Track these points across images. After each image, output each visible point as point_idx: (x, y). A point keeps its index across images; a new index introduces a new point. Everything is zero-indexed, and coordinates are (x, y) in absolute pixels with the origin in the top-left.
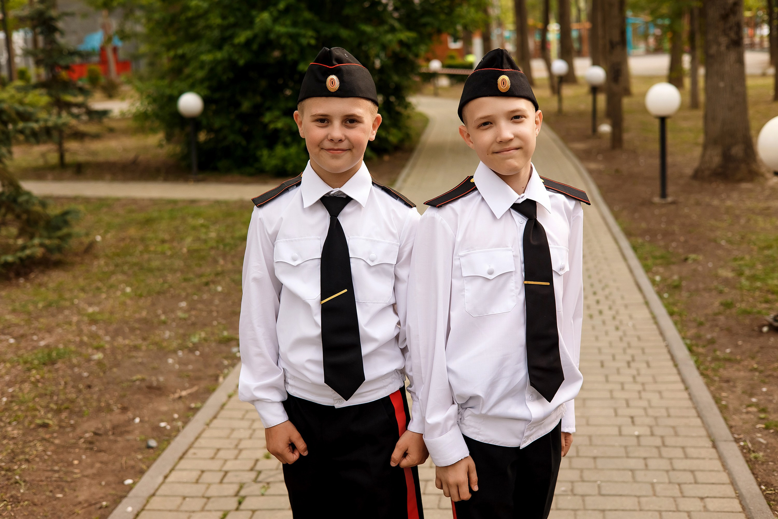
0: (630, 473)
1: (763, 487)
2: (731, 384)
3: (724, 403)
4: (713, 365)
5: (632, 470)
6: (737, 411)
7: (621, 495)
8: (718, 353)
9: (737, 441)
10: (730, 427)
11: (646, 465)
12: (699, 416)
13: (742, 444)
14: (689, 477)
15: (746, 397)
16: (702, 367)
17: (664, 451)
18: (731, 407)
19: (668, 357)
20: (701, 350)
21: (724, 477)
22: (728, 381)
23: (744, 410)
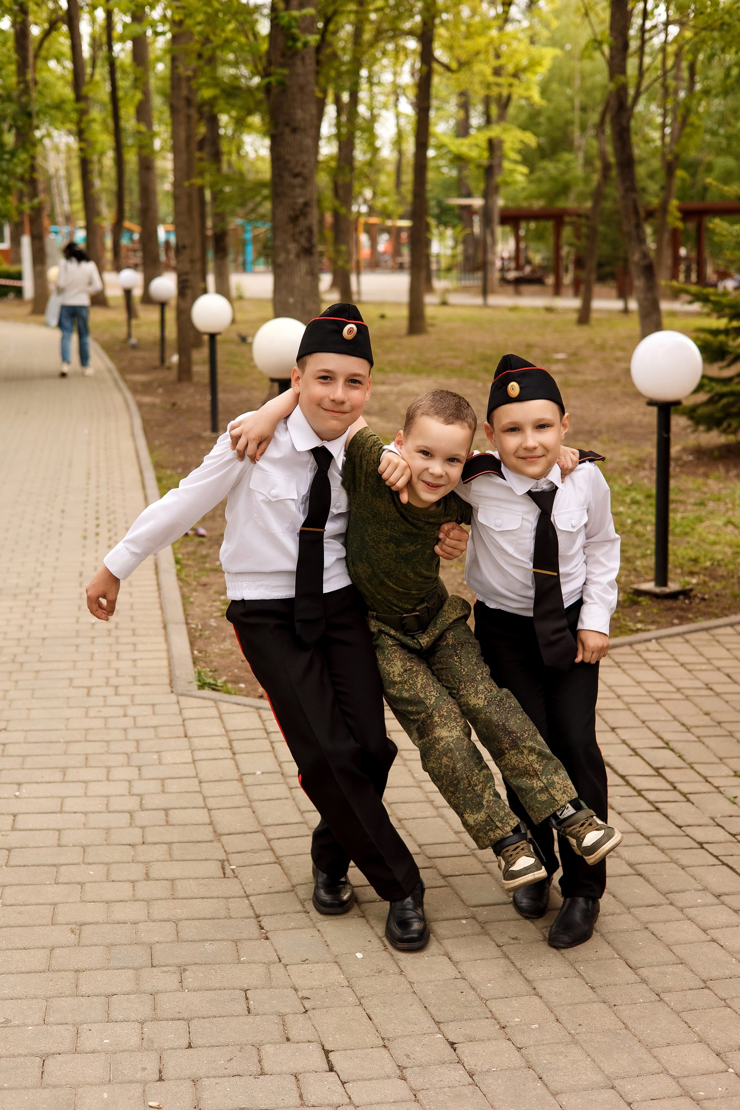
0: (75, 648)
1: (196, 652)
2: (208, 587)
3: (192, 599)
4: (197, 574)
5: (77, 646)
6: (202, 605)
7: (59, 661)
8: (207, 565)
9: (187, 623)
10: (187, 616)
11: (93, 643)
12: (162, 608)
13: (193, 626)
14: (131, 647)
15: (216, 596)
16: (183, 575)
17: (114, 633)
18: (197, 603)
19: (153, 567)
20: (190, 562)
21: (164, 646)
22: (205, 585)
23: (209, 604)
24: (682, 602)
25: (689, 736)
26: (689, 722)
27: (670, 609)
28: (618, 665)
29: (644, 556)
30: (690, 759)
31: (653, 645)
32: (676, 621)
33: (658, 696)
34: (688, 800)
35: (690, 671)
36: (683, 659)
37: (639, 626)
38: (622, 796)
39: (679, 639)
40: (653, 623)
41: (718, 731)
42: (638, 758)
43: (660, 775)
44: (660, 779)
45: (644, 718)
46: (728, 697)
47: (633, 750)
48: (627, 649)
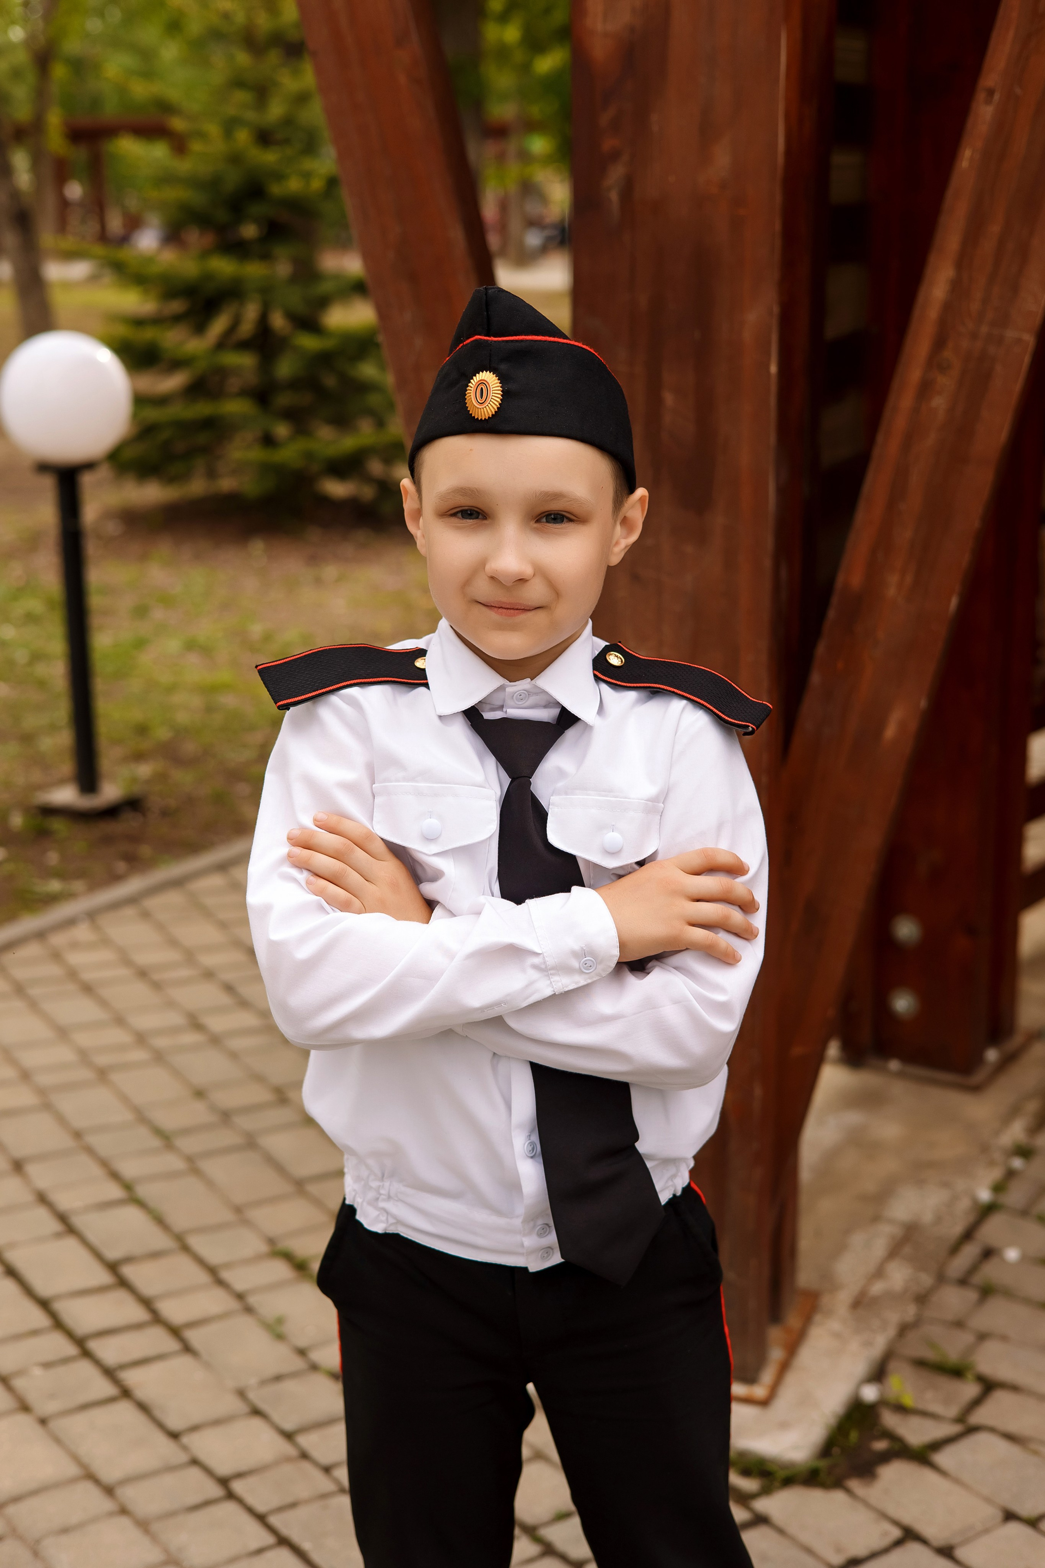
24: (129, 823)
25: (174, 1162)
26: (168, 1121)
27: (108, 840)
28: (19, 989)
29: (53, 728)
30: (179, 1221)
31: (82, 932)
32: (121, 866)
33: (102, 1060)
34: (187, 1349)
35: (157, 986)
36: (143, 958)
37: (55, 886)
38: (47, 1365)
39: (129, 912)
40: (80, 874)
41: (226, 1138)
42: (71, 1243)
43: (123, 1283)
44: (122, 1295)
45: (79, 1123)
46: (236, 1044)
47: (63, 1218)
48: (33, 950)
